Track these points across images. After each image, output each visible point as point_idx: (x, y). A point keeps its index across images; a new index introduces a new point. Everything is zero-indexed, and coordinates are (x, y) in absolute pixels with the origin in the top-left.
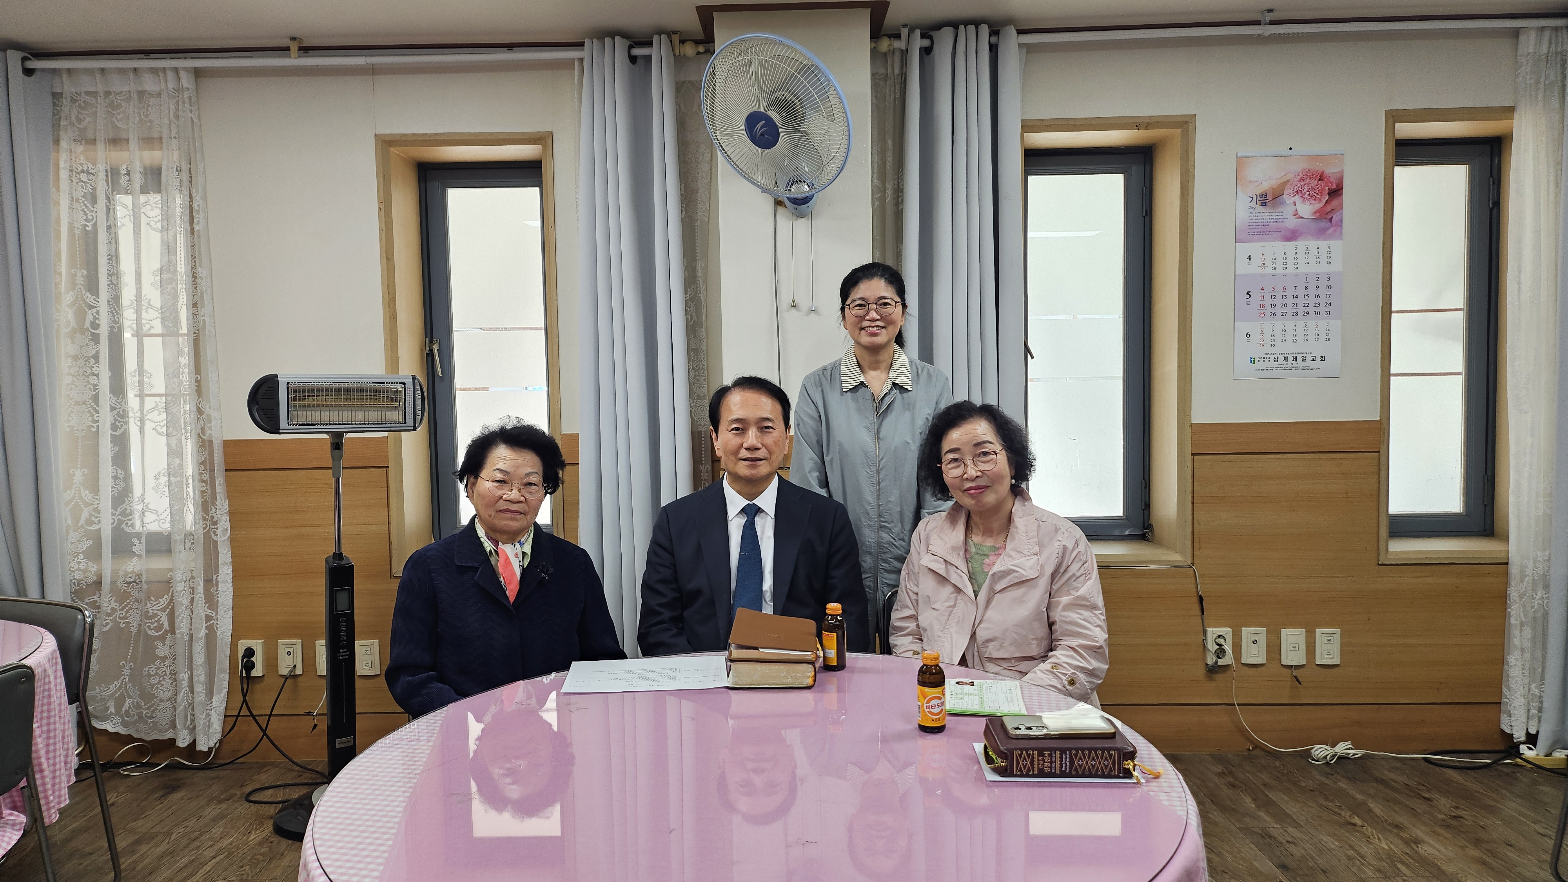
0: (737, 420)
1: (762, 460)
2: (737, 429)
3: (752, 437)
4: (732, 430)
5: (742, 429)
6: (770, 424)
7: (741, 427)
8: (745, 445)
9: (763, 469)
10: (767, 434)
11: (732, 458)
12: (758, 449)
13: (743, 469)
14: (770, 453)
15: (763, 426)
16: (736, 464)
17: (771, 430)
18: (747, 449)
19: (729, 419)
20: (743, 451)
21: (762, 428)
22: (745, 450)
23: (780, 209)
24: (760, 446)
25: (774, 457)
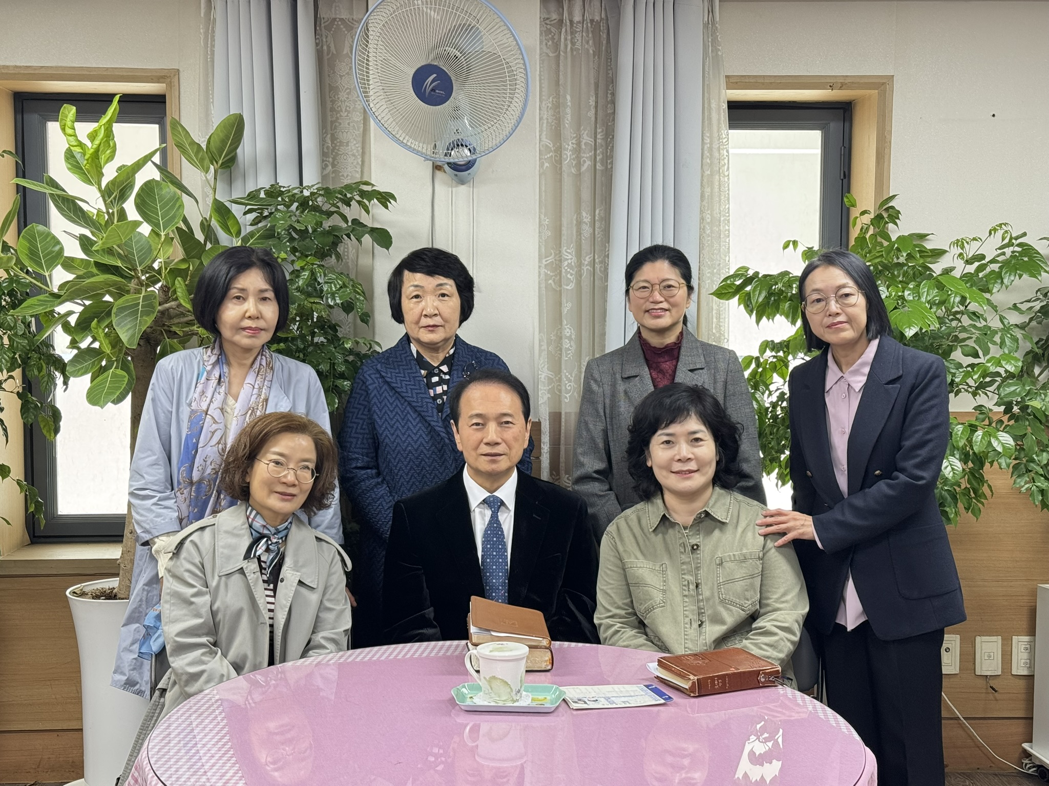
0: (479, 416)
1: (502, 455)
2: (477, 424)
3: (492, 432)
4: (473, 425)
5: (483, 425)
6: (509, 419)
7: (481, 422)
8: (485, 441)
9: (503, 463)
10: (506, 429)
11: (473, 453)
12: (497, 444)
13: (484, 464)
14: (510, 448)
15: (503, 421)
16: (476, 459)
17: (511, 425)
18: (487, 444)
19: (470, 414)
20: (483, 446)
21: (502, 423)
22: (485, 446)
23: (439, 174)
24: (499, 440)
25: (514, 451)
